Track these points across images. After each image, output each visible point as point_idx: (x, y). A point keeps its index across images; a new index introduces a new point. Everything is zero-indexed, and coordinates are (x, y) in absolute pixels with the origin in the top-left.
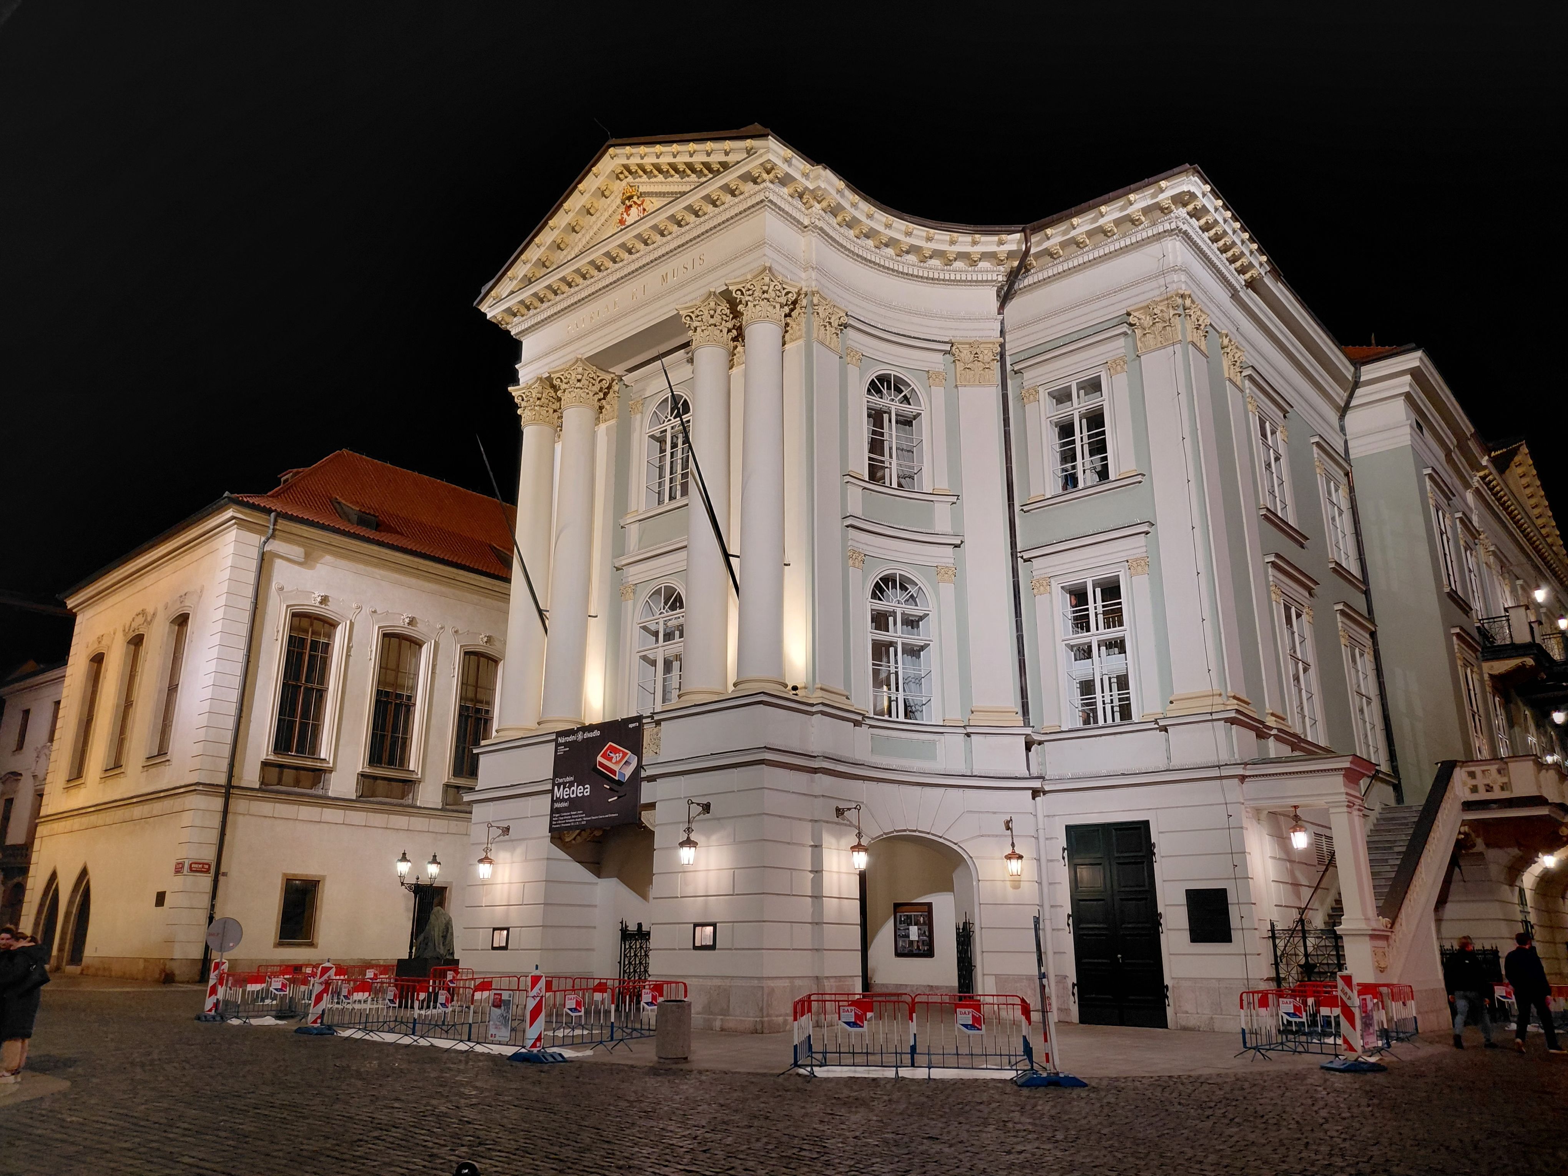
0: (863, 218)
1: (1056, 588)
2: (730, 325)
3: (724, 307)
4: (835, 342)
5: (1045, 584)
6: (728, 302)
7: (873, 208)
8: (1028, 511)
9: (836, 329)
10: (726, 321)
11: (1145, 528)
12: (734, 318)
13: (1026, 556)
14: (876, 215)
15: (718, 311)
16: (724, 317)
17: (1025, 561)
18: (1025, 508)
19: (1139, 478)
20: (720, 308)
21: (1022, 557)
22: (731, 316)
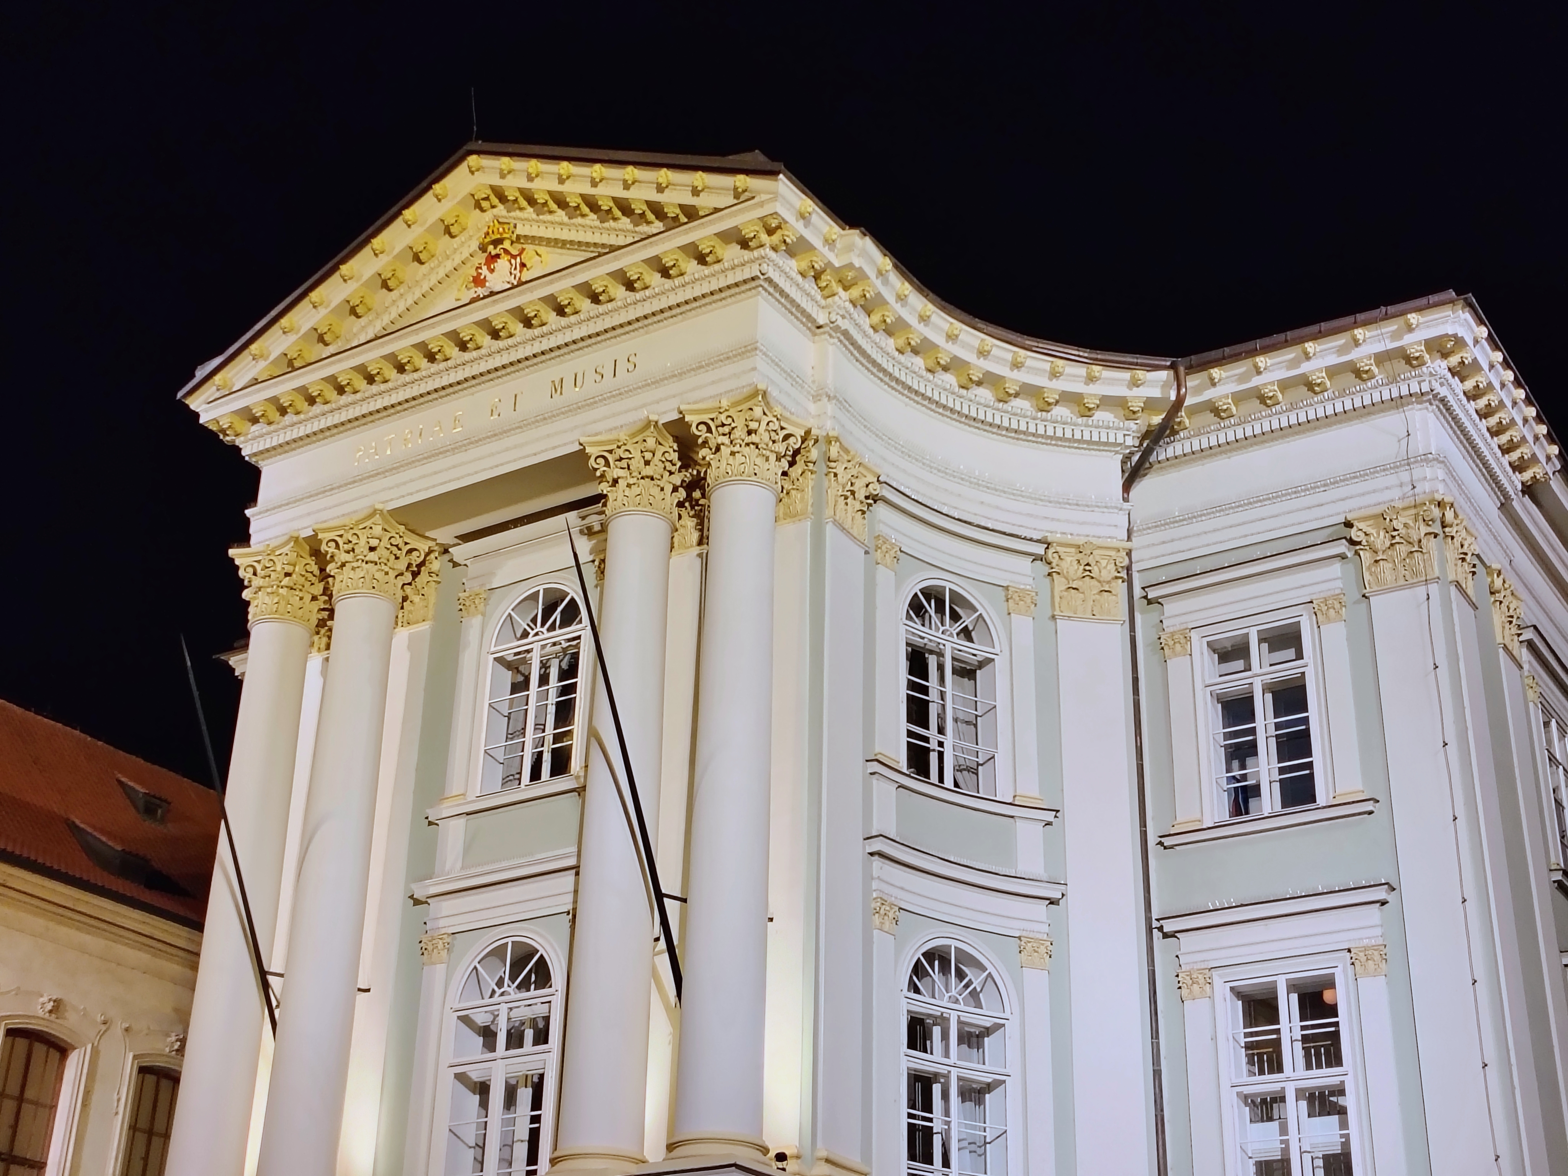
0: (913, 321)
1: (1222, 991)
2: (677, 479)
3: (670, 450)
4: (859, 526)
5: (1201, 981)
6: (676, 439)
7: (930, 306)
8: (1172, 847)
9: (862, 502)
10: (671, 473)
11: (1380, 894)
12: (685, 467)
13: (1169, 927)
14: (934, 318)
15: (659, 454)
16: (668, 464)
17: (1166, 936)
18: (1167, 842)
19: (1369, 806)
20: (662, 449)
21: (1160, 929)
22: (679, 464)
